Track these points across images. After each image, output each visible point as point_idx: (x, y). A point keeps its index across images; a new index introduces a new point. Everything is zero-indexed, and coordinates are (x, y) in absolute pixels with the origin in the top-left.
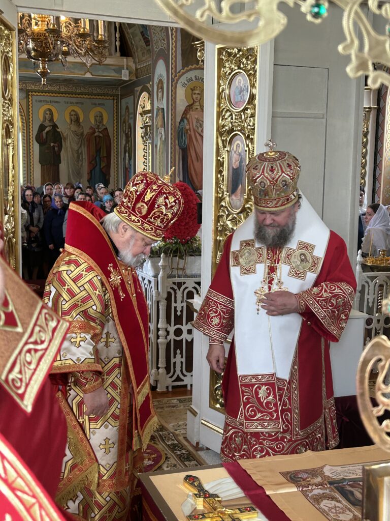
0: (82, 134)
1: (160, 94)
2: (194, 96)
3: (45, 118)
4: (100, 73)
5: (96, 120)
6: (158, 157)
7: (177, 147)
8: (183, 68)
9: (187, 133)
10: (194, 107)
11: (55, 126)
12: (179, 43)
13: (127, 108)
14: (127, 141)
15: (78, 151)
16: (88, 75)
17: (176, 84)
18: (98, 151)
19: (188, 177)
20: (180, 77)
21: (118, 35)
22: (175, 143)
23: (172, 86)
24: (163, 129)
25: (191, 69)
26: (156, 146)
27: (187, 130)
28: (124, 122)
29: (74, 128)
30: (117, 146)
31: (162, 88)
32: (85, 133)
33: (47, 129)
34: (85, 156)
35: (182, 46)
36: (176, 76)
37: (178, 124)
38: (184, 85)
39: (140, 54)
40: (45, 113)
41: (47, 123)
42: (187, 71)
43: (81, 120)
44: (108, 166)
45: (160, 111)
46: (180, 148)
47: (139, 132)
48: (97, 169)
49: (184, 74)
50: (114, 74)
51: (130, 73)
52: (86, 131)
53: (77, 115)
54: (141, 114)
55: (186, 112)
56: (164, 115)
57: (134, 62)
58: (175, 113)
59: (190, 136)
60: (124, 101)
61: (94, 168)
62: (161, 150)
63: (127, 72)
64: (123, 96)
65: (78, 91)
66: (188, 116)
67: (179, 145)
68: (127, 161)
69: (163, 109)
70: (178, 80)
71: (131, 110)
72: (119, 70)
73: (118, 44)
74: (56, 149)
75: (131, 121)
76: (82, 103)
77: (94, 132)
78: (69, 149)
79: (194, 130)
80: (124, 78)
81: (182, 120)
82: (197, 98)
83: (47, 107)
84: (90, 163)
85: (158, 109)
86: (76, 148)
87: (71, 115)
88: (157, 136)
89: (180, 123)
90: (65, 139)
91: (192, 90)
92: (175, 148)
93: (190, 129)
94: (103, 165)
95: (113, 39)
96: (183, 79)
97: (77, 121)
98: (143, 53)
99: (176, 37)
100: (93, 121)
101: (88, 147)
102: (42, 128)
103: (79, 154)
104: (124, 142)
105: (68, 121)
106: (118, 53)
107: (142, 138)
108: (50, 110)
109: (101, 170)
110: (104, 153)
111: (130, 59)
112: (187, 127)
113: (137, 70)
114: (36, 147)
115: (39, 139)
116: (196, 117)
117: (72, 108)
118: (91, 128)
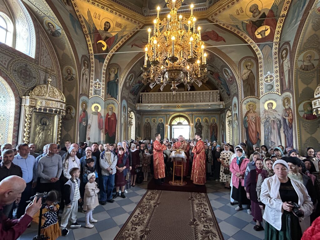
0: (208, 125)
2: (250, 108)
3: (197, 121)
4: (213, 107)
5: (213, 121)
6: (235, 131)
7: (244, 127)
9: (248, 122)
10: (250, 112)
11: (200, 123)
13: (223, 117)
14: (223, 127)
15: (207, 130)
16: (210, 108)
17: (242, 104)
18: (213, 130)
19: (249, 139)
21: (219, 95)
22: (243, 125)
23: (240, 104)
24: (237, 121)
26: (234, 127)
27: (248, 121)
28: (222, 121)
29: (206, 124)
30: (220, 128)
31: (236, 106)
32: (209, 125)
33: (198, 124)
34: (209, 131)
35: (244, 90)
37: (243, 118)
38: (245, 104)
39: (226, 99)
40: (197, 120)
41: (198, 123)
43: (208, 121)
44: (217, 135)
46: (245, 127)
47: (227, 123)
48: (213, 135)
49: (245, 100)
50: (218, 107)
51: (223, 106)
52: (210, 124)
53: (207, 120)
54: (227, 117)
55: (247, 114)
56: (237, 116)
57: (225, 103)
58: (242, 114)
60: (221, 115)
61: (212, 135)
62: (236, 129)
63: (222, 106)
64: (221, 114)
65: (207, 113)
66: (248, 115)
67: (245, 126)
68: (223, 133)
69: (237, 114)
70: (242, 102)
71: (224, 117)
72: (220, 105)
73: (219, 98)
74: (201, 130)
75: (224, 121)
76: (208, 117)
77: (212, 124)
78: (204, 130)
79: (251, 121)
80: (221, 108)
81: (245, 117)
82: (251, 108)
83: (198, 118)
84: (211, 134)
85: (234, 114)
86: (207, 129)
87: (205, 120)
88: (234, 123)
90: (203, 127)
91: (249, 105)
93: (249, 120)
94: (215, 134)
95: (217, 97)
96: (245, 102)
97: (207, 121)
98: (227, 99)
100: (212, 121)
101: (210, 129)
102: (197, 124)
103: (208, 131)
104: (222, 127)
105: (204, 122)
106: (219, 101)
107: (228, 125)
108: (199, 119)
109: (214, 136)
110: (215, 131)
111: (223, 102)
112: (248, 120)
113: (225, 105)
114: (195, 129)
115: (196, 127)
116: (251, 115)
117: (205, 118)
118: (211, 123)
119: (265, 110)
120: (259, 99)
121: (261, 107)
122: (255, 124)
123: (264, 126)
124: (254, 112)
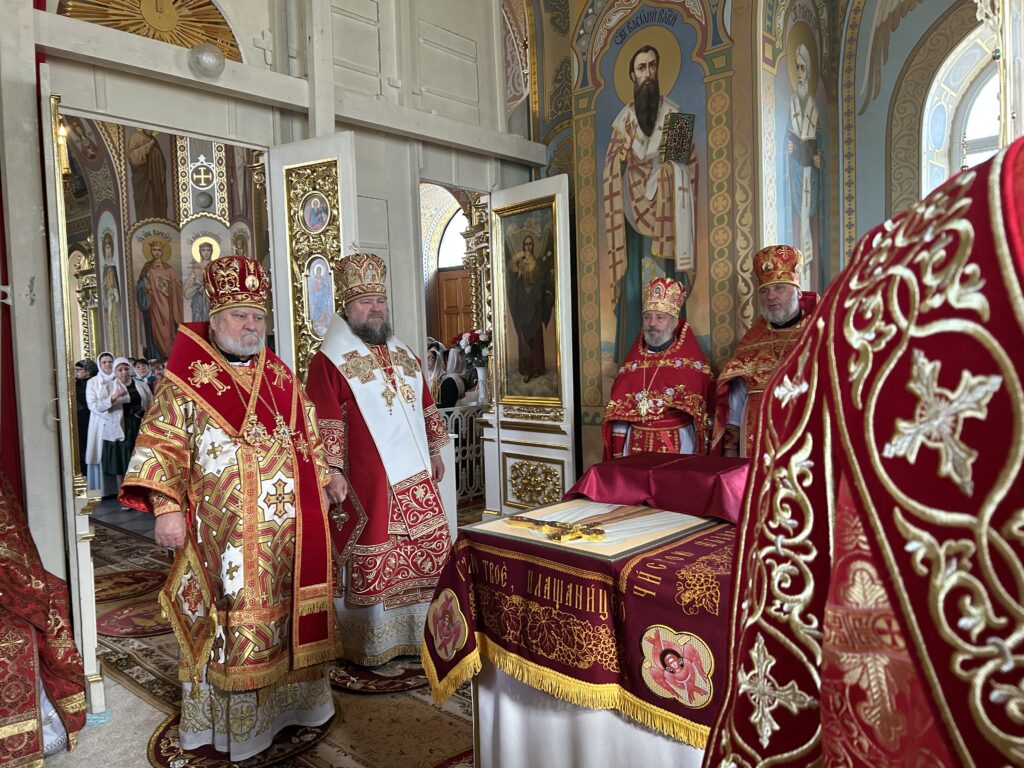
1: (108, 251)
2: (154, 253)
6: (110, 322)
8: (138, 221)
9: (148, 293)
10: (155, 265)
12: (131, 194)
17: (131, 239)
19: (153, 343)
20: (135, 230)
23: (126, 240)
25: (148, 223)
26: (106, 310)
27: (148, 291)
31: (111, 244)
35: (135, 196)
36: (129, 229)
37: (136, 283)
38: (141, 240)
42: (143, 225)
45: (110, 270)
46: (141, 310)
49: (139, 227)
55: (145, 270)
58: (132, 271)
59: (152, 296)
62: (115, 314)
66: (148, 275)
69: (114, 267)
70: (132, 234)
79: (157, 291)
81: (141, 278)
82: (157, 255)
85: (106, 268)
89: (139, 282)
91: (151, 245)
92: (135, 311)
93: (151, 290)
96: (139, 233)
99: (126, 186)
112: (148, 287)
116: (158, 275)
119: (194, 262)
120: (179, 231)
121: (183, 254)
122: (170, 299)
123: (192, 306)
124: (166, 266)
